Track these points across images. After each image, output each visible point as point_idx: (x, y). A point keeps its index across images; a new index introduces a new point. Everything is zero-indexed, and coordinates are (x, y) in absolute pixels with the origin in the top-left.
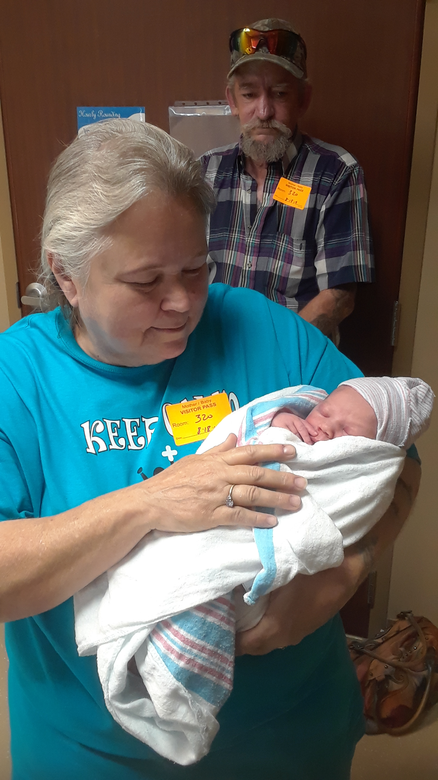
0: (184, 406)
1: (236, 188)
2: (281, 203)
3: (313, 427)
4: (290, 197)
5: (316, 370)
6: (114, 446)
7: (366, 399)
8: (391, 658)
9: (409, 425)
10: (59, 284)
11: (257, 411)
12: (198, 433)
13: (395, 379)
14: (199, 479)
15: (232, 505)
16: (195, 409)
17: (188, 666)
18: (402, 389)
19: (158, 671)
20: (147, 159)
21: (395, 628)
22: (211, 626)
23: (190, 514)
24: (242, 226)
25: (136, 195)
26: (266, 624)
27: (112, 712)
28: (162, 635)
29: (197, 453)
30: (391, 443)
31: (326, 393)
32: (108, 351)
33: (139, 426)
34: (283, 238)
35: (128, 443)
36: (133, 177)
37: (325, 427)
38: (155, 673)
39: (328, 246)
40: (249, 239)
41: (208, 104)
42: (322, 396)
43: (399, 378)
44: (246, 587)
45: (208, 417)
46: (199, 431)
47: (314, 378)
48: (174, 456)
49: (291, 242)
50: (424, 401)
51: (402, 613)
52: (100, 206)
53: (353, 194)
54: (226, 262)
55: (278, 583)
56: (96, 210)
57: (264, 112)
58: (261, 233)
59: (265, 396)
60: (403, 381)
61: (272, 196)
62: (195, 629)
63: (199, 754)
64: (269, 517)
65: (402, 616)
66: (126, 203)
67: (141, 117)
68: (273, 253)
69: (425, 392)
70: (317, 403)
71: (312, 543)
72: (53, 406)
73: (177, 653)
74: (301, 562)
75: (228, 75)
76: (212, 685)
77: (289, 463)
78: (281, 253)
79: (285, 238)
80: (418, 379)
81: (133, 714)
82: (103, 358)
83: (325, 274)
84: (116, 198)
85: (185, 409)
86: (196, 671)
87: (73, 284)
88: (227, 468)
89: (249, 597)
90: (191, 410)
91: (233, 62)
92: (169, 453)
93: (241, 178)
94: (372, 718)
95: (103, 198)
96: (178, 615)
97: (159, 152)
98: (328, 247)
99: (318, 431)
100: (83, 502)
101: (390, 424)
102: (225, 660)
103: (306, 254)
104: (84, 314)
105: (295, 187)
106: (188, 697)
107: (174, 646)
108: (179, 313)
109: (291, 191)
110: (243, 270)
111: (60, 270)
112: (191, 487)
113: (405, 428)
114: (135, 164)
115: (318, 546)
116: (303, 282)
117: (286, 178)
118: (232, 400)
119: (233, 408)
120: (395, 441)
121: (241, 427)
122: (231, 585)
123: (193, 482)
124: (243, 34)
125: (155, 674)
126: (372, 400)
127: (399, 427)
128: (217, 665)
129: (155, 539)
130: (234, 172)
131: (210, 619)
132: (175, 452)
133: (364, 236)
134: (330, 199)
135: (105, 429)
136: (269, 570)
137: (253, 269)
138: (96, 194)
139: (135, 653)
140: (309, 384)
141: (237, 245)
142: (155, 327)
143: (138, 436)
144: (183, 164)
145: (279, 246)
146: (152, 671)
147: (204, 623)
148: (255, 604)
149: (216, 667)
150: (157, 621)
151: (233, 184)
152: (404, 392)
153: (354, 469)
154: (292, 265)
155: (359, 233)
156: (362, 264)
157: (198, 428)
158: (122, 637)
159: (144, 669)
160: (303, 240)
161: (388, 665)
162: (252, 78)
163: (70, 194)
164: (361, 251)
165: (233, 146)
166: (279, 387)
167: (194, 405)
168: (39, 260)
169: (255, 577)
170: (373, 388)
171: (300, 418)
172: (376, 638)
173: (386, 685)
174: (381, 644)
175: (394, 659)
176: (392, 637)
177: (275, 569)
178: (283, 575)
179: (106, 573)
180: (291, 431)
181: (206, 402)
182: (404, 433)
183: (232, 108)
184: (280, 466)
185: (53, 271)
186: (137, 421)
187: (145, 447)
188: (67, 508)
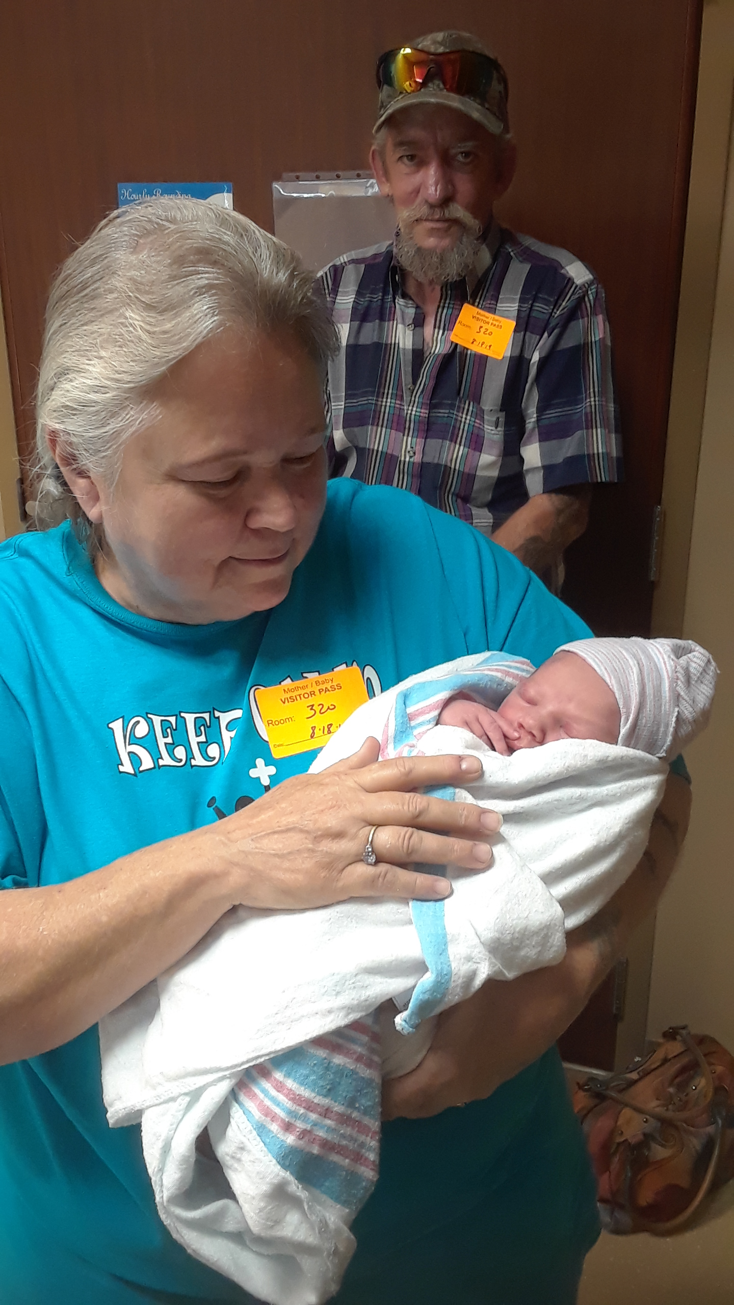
0: (286, 690)
1: (389, 320)
2: (465, 348)
3: (510, 723)
4: (481, 337)
5: (511, 626)
6: (167, 760)
7: (602, 675)
8: (653, 1105)
9: (674, 719)
10: (69, 484)
11: (414, 697)
12: (312, 737)
13: (651, 641)
14: (317, 816)
15: (374, 861)
16: (306, 696)
17: (301, 1143)
18: (663, 659)
19: (249, 1151)
20: (219, 269)
21: (660, 1055)
22: (340, 1072)
23: (300, 877)
24: (398, 386)
25: (201, 332)
26: (432, 1064)
27: (170, 1225)
28: (256, 1090)
29: (310, 771)
30: (643, 751)
31: (531, 664)
32: (154, 597)
33: (208, 724)
34: (466, 407)
35: (190, 756)
36: (197, 299)
37: (530, 722)
38: (245, 1157)
39: (544, 421)
40: (410, 408)
41: (338, 177)
42: (523, 670)
43: (658, 640)
44: (399, 1003)
45: (329, 708)
46: (313, 732)
48: (269, 776)
49: (479, 414)
50: (700, 680)
51: (670, 1028)
52: (140, 349)
53: (587, 331)
54: (372, 447)
55: (454, 998)
56: (132, 356)
57: (436, 190)
58: (431, 400)
59: (427, 671)
60: (666, 646)
61: (450, 335)
62: (313, 1078)
63: (323, 1293)
64: (436, 881)
65: (671, 1035)
66: (184, 344)
67: (225, 200)
68: (450, 434)
69: (703, 664)
70: (516, 682)
71: (511, 927)
72: (59, 692)
73: (283, 1120)
74: (494, 960)
75: (375, 128)
76: (344, 1174)
77: (471, 787)
78: (463, 434)
79: (471, 408)
80: (690, 642)
81: (207, 1227)
82: (144, 608)
83: (539, 467)
84: (166, 336)
86: (316, 1150)
87: (92, 483)
88: (364, 796)
89: (405, 1021)
90: (298, 697)
91: (383, 106)
92: (262, 772)
93: (396, 304)
94: (622, 1207)
95: (144, 336)
96: (282, 1055)
97: (241, 257)
98: (543, 423)
99: (518, 729)
100: (114, 859)
101: (642, 719)
102: (364, 1129)
103: (506, 435)
104: (112, 535)
105: (487, 320)
106: (303, 1196)
107: (277, 1108)
108: (277, 533)
109: (481, 327)
110: (400, 461)
111: (70, 459)
112: (301, 831)
113: (667, 726)
114: (199, 276)
115: (522, 931)
116: (500, 482)
117: (473, 304)
118: (368, 678)
119: (371, 694)
120: (650, 748)
121: (387, 726)
122: (374, 1000)
123: (306, 822)
124: (400, 57)
125: (243, 1159)
126: (612, 677)
127: (657, 723)
128: (352, 1139)
129: (240, 922)
130: (385, 293)
131: (338, 1060)
132: (272, 770)
133: (604, 403)
134: (546, 341)
135: (151, 732)
136: (440, 974)
137: (417, 459)
138: (131, 329)
139: (209, 1122)
140: (501, 650)
141: (390, 419)
142: (237, 557)
143: (207, 743)
144: (282, 277)
145: (461, 421)
146: (238, 1152)
147: (327, 1068)
148: (414, 1034)
149: (350, 1141)
150: (247, 1066)
151: (384, 314)
152: (667, 663)
153: (582, 796)
154: (482, 455)
155: (597, 399)
156: (600, 451)
157: (312, 728)
158: (186, 1094)
159: (224, 1150)
160: (501, 410)
161: (648, 1117)
162: (415, 133)
163: (85, 328)
164: (599, 430)
165: (383, 247)
166: (450, 657)
167: (303, 688)
168: (32, 442)
169: (414, 987)
170: (615, 658)
171: (488, 709)
172: (628, 1071)
173: (645, 1151)
174: (636, 1082)
175: (658, 1106)
176: (655, 1069)
177: (449, 973)
178: (464, 982)
179: (154, 981)
180: (472, 731)
181: (323, 683)
182: (665, 733)
183: (380, 183)
184: (455, 793)
185: (58, 461)
186: (206, 716)
187: (221, 762)
188: (86, 869)
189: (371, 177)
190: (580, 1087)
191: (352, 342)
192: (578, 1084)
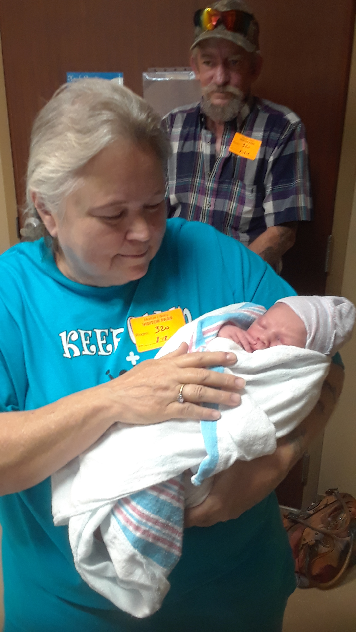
0: (145, 319)
1: (198, 140)
2: (236, 154)
3: (252, 337)
4: (244, 149)
5: (256, 290)
6: (86, 352)
7: (297, 314)
8: (320, 526)
9: (333, 336)
10: (41, 218)
11: (206, 324)
12: (157, 342)
13: (324, 297)
14: (155, 379)
15: (183, 401)
16: (155, 322)
17: (144, 536)
18: (328, 306)
19: (118, 539)
20: (113, 112)
21: (324, 502)
22: (164, 503)
23: (147, 409)
24: (203, 173)
25: (104, 142)
26: (210, 502)
27: (81, 572)
28: (123, 510)
29: (154, 358)
30: (318, 351)
31: (264, 309)
32: (82, 273)
33: (107, 335)
34: (237, 183)
35: (98, 350)
36: (101, 127)
37: (263, 337)
38: (116, 541)
40: (209, 183)
41: (175, 70)
42: (261, 312)
44: (193, 471)
45: (165, 328)
47: (255, 297)
48: (136, 360)
49: (244, 187)
50: (347, 316)
51: (329, 489)
53: (296, 146)
54: (189, 203)
55: (220, 468)
56: (70, 155)
57: (221, 78)
58: (219, 179)
59: (214, 311)
60: (330, 300)
61: (229, 148)
62: (150, 505)
63: (152, 609)
64: (213, 411)
65: (330, 493)
66: (95, 149)
67: (119, 81)
68: (229, 196)
69: (348, 309)
70: (257, 317)
71: (250, 435)
72: (36, 318)
73: (135, 525)
74: (240, 450)
75: (192, 47)
76: (164, 552)
77: (231, 367)
78: (235, 196)
79: (239, 184)
80: (343, 298)
81: (98, 574)
82: (79, 279)
83: (272, 213)
84: (86, 145)
85: (146, 322)
86: (150, 540)
87: (52, 217)
88: (179, 370)
89: (196, 479)
90: (151, 323)
91: (197, 36)
92: (132, 358)
93: (202, 132)
94: (304, 575)
95: (75, 145)
96: (135, 494)
98: (275, 191)
99: (257, 341)
101: (318, 336)
102: (174, 531)
103: (256, 197)
104: (62, 242)
105: (247, 141)
106: (143, 562)
107: (132, 519)
108: (141, 242)
109: (244, 144)
110: (203, 209)
111: (41, 205)
112: (148, 386)
113: (330, 339)
114: (102, 116)
115: (255, 437)
116: (253, 220)
117: (240, 133)
118: (185, 315)
119: (187, 321)
120: (322, 350)
121: (192, 337)
122: (181, 469)
123: (150, 382)
124: (205, 12)
126: (303, 315)
127: (325, 337)
128: (168, 535)
129: (119, 429)
130: (197, 127)
131: (163, 497)
132: (138, 357)
133: (304, 182)
134: (277, 151)
135: (79, 338)
136: (213, 456)
137: (212, 208)
138: (70, 142)
139: (100, 524)
140: (251, 302)
141: (199, 189)
142: (121, 254)
143: (107, 344)
145: (234, 190)
146: (114, 539)
147: (157, 501)
148: (201, 485)
149: (168, 537)
150: (118, 498)
151: (196, 138)
152: (330, 308)
153: (286, 373)
154: (244, 207)
155: (301, 180)
156: (302, 205)
158: (90, 511)
159: (107, 538)
160: (254, 185)
161: (318, 532)
164: (302, 195)
165: (195, 105)
166: (225, 304)
167: (153, 318)
169: (201, 463)
170: (304, 305)
171: (242, 330)
172: (308, 510)
173: (316, 548)
174: (312, 515)
175: (323, 527)
176: (322, 509)
177: (218, 456)
178: (225, 461)
179: (78, 457)
180: (234, 340)
181: (164, 316)
182: (329, 343)
183: (196, 74)
184: (224, 370)
185: (36, 206)
186: (106, 331)
187: (112, 354)
188: (47, 403)
189: (191, 70)
190: (285, 517)
191: (180, 151)
192: (284, 515)
